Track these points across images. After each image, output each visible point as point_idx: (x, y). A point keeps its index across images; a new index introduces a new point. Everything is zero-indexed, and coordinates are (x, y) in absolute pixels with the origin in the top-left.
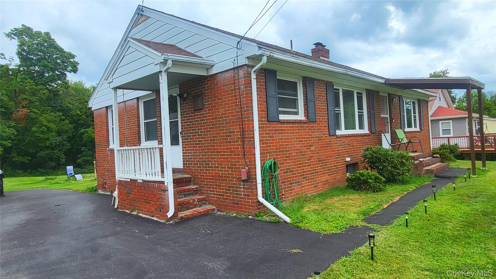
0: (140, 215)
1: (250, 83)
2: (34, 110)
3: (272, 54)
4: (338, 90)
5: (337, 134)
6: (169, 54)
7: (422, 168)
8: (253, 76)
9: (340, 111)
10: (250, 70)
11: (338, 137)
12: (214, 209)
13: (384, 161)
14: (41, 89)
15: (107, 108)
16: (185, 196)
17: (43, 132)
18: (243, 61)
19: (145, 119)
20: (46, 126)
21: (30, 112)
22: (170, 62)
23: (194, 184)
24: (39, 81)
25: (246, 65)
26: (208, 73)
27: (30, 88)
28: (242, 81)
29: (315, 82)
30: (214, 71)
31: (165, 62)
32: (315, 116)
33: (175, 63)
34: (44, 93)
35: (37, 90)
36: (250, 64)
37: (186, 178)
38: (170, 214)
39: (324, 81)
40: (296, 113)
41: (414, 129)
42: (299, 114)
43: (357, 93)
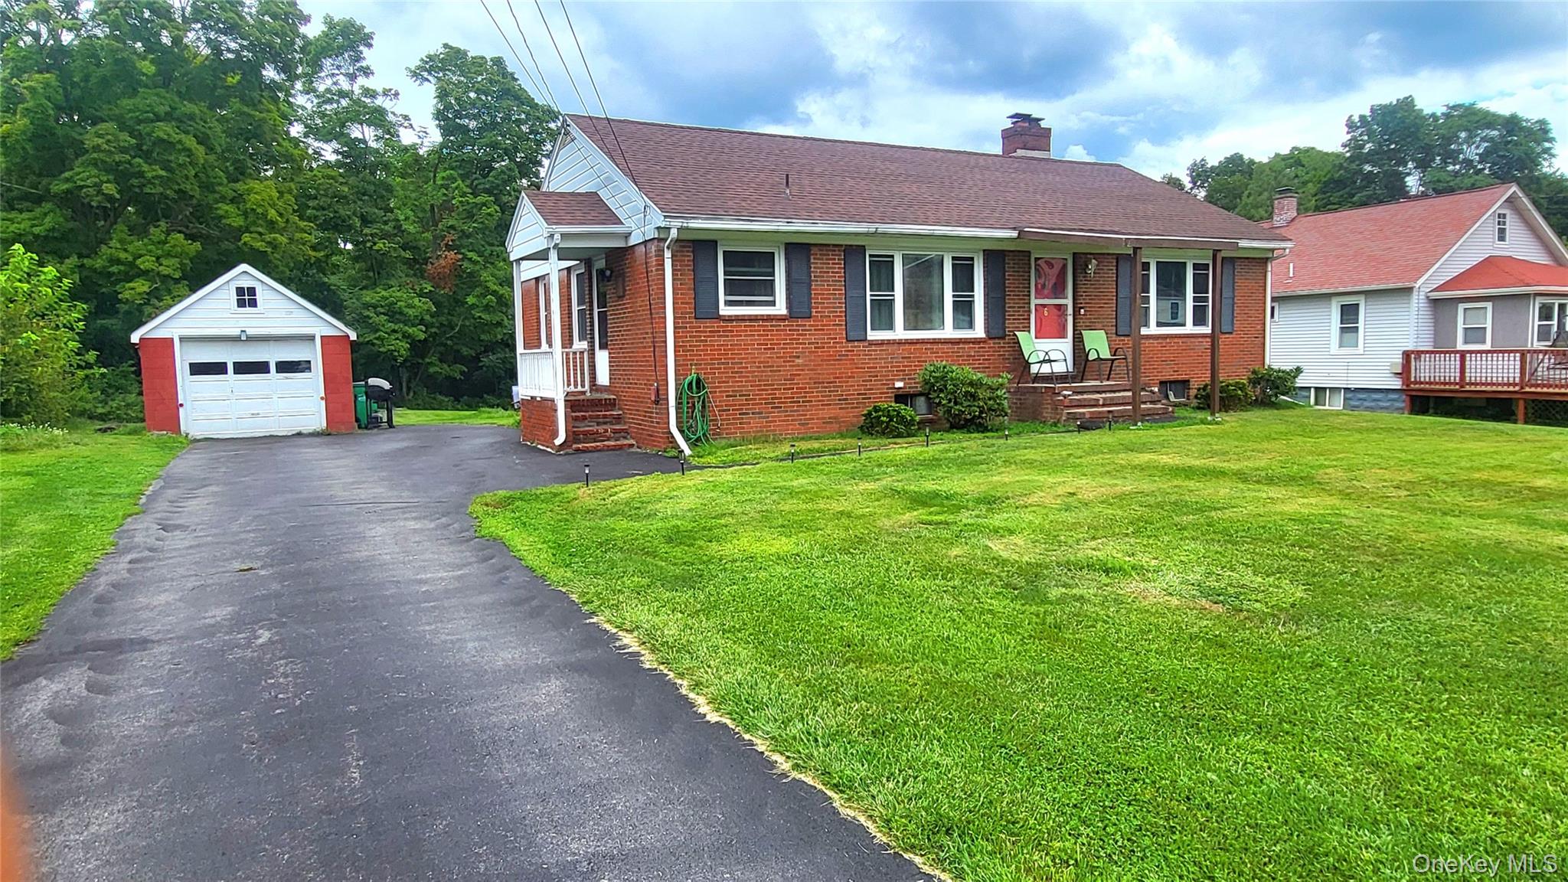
0: (539, 446)
1: (663, 265)
2: (470, 255)
3: (685, 225)
4: (892, 256)
5: (869, 338)
6: (554, 227)
7: (1062, 410)
8: (668, 254)
9: (893, 295)
10: (662, 245)
11: (872, 343)
12: (633, 445)
13: (941, 391)
14: (484, 204)
15: (537, 279)
16: (598, 424)
17: (487, 308)
18: (652, 234)
19: (578, 305)
20: (494, 293)
21: (462, 260)
22: (557, 237)
23: (620, 409)
24: (480, 184)
25: (654, 239)
26: (627, 242)
27: (461, 202)
28: (653, 261)
29: (814, 250)
30: (632, 241)
31: (552, 236)
32: (810, 308)
33: (563, 236)
34: (489, 214)
35: (477, 204)
36: (662, 236)
37: (610, 399)
38: (558, 441)
39: (841, 245)
40: (773, 303)
41: (1189, 328)
42: (775, 305)
43: (954, 258)
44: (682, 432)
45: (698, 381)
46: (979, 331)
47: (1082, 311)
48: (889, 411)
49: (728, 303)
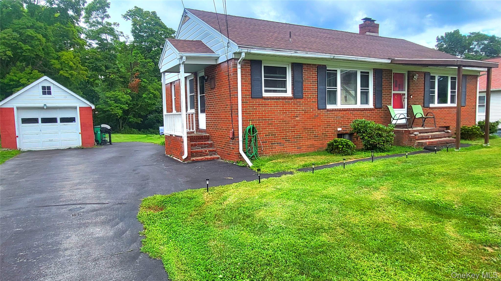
0: (174, 158)
1: (237, 71)
2: (144, 80)
3: (249, 51)
4: (336, 71)
5: (327, 108)
6: (183, 53)
7: (415, 141)
8: (239, 66)
9: (336, 89)
10: (236, 61)
11: (328, 110)
12: (219, 158)
13: (364, 132)
14: (149, 62)
15: (171, 83)
16: (202, 147)
17: (150, 98)
18: (231, 56)
19: (190, 93)
20: (152, 93)
21: (141, 81)
22: (184, 58)
23: (211, 141)
24: (147, 55)
25: (233, 58)
26: (216, 63)
27: (141, 61)
28: (231, 69)
29: (304, 67)
30: (219, 61)
31: (181, 58)
32: (302, 94)
33: (187, 58)
34: (151, 66)
35: (146, 62)
36: (236, 57)
37: (207, 136)
38: (184, 157)
39: (316, 65)
40: (286, 91)
41: (449, 104)
42: (286, 92)
43: (361, 72)
44: (245, 153)
45: (253, 128)
46: (371, 105)
47: (412, 96)
48: (342, 143)
49: (266, 91)
